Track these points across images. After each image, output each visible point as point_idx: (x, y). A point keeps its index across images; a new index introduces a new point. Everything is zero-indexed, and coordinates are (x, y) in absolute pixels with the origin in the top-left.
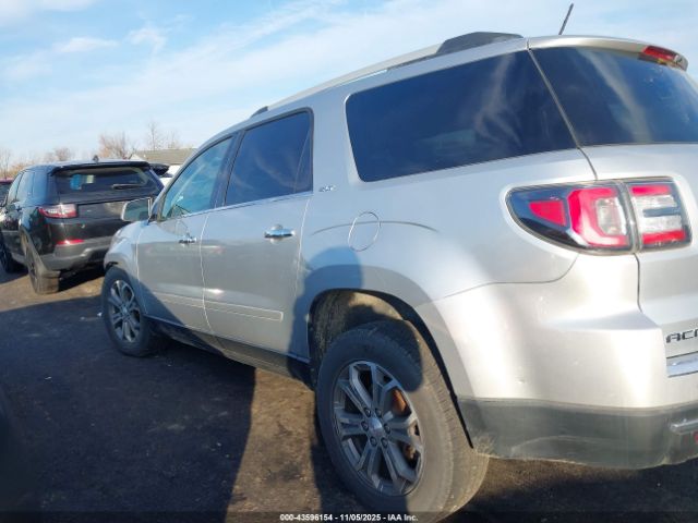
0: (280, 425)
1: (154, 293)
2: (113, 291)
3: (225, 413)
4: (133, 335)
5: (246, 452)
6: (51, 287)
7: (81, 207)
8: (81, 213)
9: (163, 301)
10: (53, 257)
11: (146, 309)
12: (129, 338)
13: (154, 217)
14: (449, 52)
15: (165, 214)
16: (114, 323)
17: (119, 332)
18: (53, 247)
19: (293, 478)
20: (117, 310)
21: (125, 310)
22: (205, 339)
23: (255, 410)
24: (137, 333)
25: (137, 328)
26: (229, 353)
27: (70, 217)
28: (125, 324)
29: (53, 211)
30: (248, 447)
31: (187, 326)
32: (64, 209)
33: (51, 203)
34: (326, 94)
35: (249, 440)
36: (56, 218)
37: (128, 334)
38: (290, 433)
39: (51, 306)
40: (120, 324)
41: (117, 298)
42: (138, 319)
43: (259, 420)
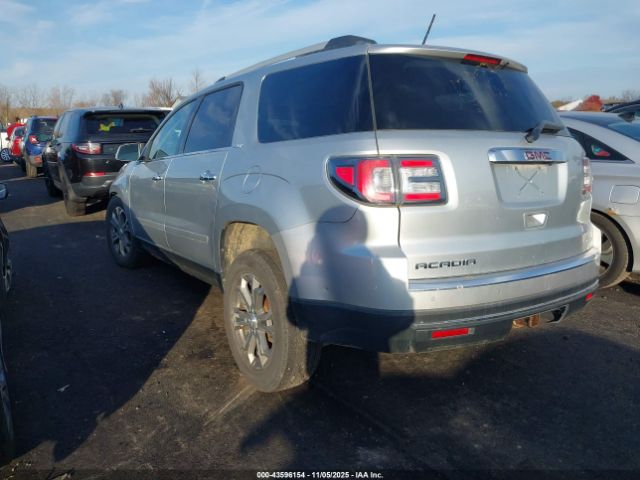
0: (213, 323)
1: (139, 219)
2: (114, 215)
3: (177, 312)
4: (125, 251)
5: (181, 339)
6: (79, 210)
7: (105, 146)
8: (105, 151)
9: (143, 224)
10: (81, 186)
11: (133, 231)
12: (123, 252)
13: (142, 158)
14: (332, 48)
15: (151, 157)
16: (114, 240)
17: (116, 247)
18: (81, 177)
19: (206, 357)
20: (116, 230)
21: (121, 231)
22: (167, 255)
23: (199, 312)
24: (128, 249)
25: (128, 245)
26: (184, 268)
27: (96, 154)
28: (120, 242)
29: (83, 148)
30: (184, 335)
31: (158, 245)
32: (92, 147)
33: (82, 140)
34: (252, 74)
35: (187, 331)
36: (86, 154)
37: (122, 249)
38: (218, 329)
39: (77, 225)
40: (117, 241)
41: (116, 220)
42: (129, 238)
43: (200, 318)
